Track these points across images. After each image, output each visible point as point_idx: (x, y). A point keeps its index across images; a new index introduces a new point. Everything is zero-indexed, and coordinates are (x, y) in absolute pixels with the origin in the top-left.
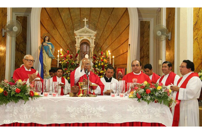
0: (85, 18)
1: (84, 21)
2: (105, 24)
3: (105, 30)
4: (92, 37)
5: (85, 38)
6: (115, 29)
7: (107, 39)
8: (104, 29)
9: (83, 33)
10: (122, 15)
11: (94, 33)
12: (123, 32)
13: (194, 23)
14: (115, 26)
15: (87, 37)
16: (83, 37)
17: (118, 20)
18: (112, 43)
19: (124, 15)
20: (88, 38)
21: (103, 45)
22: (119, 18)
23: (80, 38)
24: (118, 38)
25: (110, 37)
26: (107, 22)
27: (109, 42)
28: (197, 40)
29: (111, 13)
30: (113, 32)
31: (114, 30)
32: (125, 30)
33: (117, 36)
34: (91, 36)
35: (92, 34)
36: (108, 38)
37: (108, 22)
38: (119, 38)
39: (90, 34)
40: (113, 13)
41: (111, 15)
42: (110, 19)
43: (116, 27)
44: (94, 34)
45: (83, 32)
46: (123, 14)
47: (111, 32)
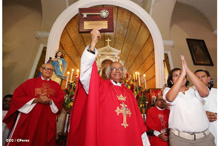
0: (108, 39)
1: (107, 41)
2: (128, 54)
3: (128, 59)
4: (116, 56)
5: (108, 58)
6: (138, 57)
7: (130, 68)
9: (106, 52)
11: (118, 52)
12: (147, 59)
14: (138, 55)
15: (110, 57)
16: (106, 57)
17: (141, 49)
19: (147, 43)
20: (112, 58)
22: (142, 47)
23: (101, 57)
24: (141, 65)
26: (130, 51)
30: (136, 61)
31: (137, 59)
32: (149, 57)
33: (141, 64)
34: (114, 56)
35: (116, 53)
36: (132, 66)
39: (113, 53)
40: (135, 43)
42: (133, 49)
44: (118, 54)
45: (106, 50)
46: (145, 43)
47: (135, 60)
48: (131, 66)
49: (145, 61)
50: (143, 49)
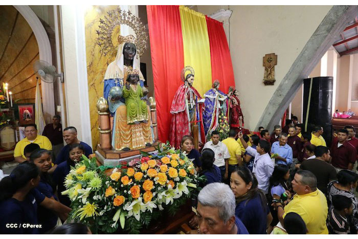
2: (4, 46)
3: (5, 54)
7: (10, 66)
8: (4, 52)
10: (28, 38)
13: (89, 64)
14: (21, 51)
17: (24, 44)
18: (20, 72)
21: (5, 73)
22: (25, 42)
24: (26, 66)
25: (15, 64)
26: (7, 44)
27: (15, 71)
28: (94, 86)
29: (12, 34)
30: (18, 58)
31: (19, 56)
37: (9, 45)
38: (29, 66)
40: (14, 34)
41: (11, 35)
42: (12, 41)
43: (22, 53)
47: (16, 58)
48: (12, 64)
49: (31, 62)
50: (27, 45)
